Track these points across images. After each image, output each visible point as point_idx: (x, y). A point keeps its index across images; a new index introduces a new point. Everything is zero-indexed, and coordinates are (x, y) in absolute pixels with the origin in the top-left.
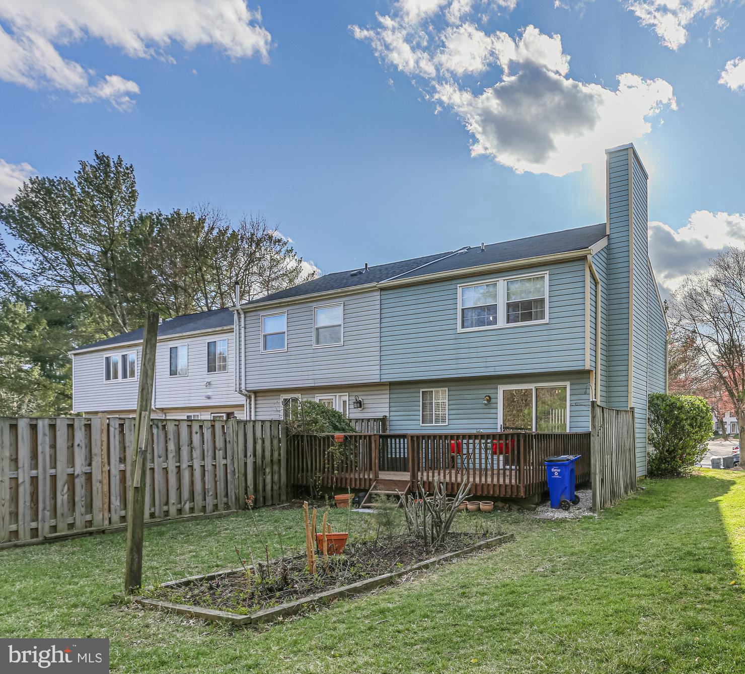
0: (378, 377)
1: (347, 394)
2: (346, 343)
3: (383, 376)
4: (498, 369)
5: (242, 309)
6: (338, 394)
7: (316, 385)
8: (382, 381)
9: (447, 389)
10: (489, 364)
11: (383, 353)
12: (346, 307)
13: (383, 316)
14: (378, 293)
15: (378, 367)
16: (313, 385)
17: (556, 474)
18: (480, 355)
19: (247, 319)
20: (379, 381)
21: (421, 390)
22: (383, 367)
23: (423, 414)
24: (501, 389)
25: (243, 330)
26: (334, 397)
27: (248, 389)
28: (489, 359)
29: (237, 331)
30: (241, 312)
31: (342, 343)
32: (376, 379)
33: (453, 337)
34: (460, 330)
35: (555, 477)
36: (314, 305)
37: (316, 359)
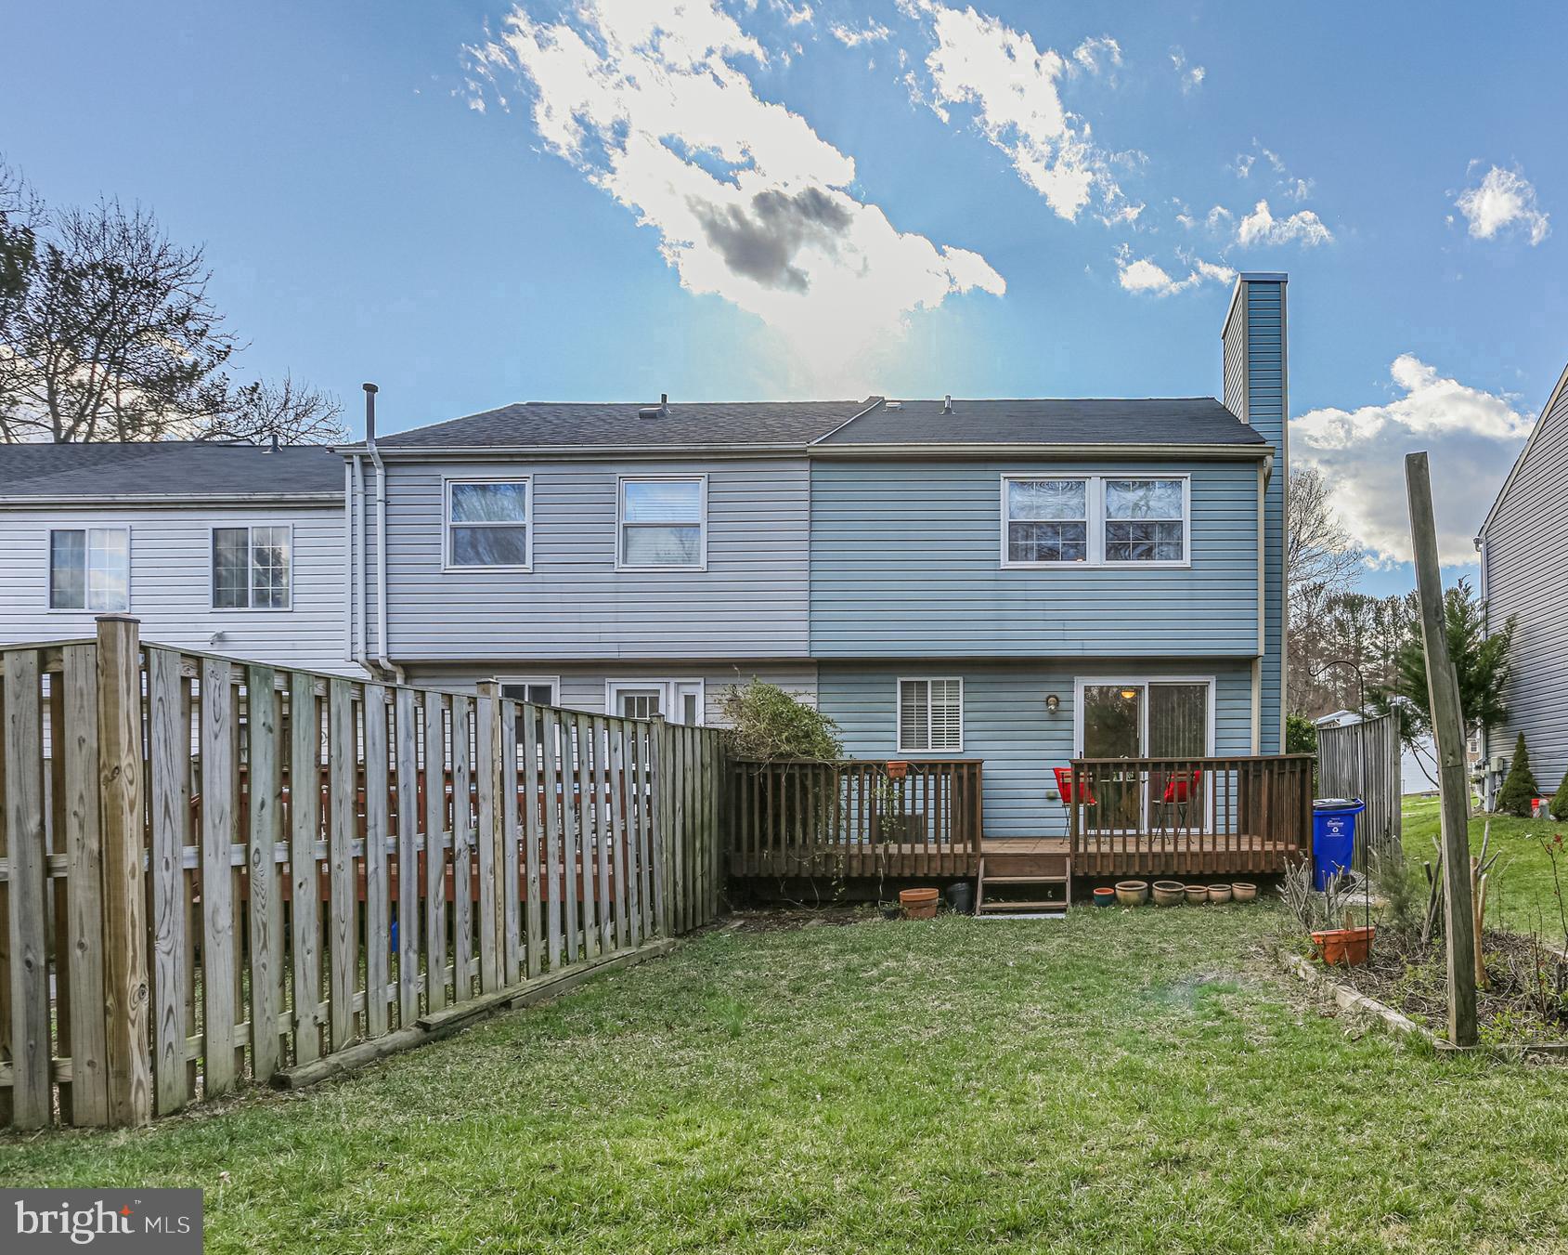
0: (804, 645)
1: (701, 680)
2: (714, 566)
3: (817, 646)
4: (1089, 644)
5: (382, 456)
6: (673, 681)
7: (623, 656)
8: (815, 655)
9: (961, 679)
10: (1069, 635)
11: (816, 596)
12: (714, 487)
13: (817, 516)
14: (806, 466)
15: (805, 625)
16: (615, 656)
17: (1336, 830)
18: (1050, 615)
19: (392, 481)
20: (806, 654)
21: (899, 680)
22: (817, 626)
23: (903, 730)
24: (1081, 683)
25: (380, 508)
26: (662, 688)
27: (394, 657)
28: (1070, 625)
29: (360, 509)
30: (378, 462)
31: (703, 564)
32: (800, 651)
33: (991, 575)
34: (1005, 563)
35: (1332, 835)
36: (620, 471)
37: (622, 597)
